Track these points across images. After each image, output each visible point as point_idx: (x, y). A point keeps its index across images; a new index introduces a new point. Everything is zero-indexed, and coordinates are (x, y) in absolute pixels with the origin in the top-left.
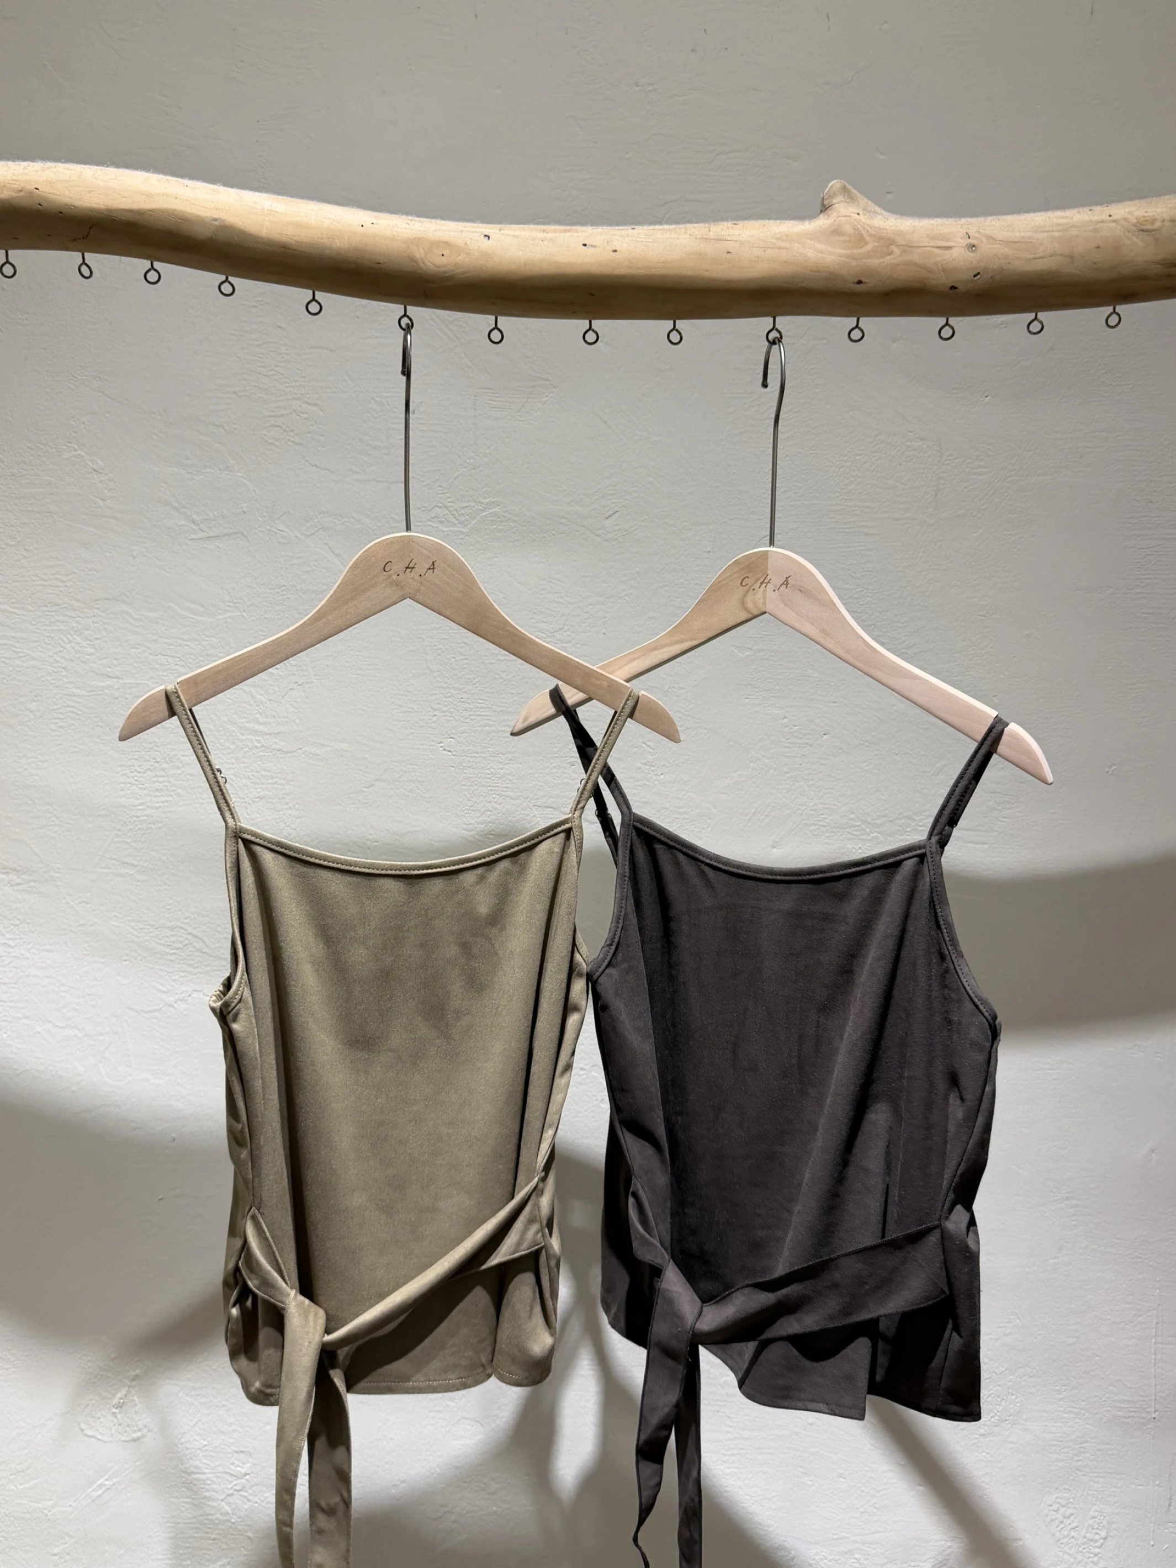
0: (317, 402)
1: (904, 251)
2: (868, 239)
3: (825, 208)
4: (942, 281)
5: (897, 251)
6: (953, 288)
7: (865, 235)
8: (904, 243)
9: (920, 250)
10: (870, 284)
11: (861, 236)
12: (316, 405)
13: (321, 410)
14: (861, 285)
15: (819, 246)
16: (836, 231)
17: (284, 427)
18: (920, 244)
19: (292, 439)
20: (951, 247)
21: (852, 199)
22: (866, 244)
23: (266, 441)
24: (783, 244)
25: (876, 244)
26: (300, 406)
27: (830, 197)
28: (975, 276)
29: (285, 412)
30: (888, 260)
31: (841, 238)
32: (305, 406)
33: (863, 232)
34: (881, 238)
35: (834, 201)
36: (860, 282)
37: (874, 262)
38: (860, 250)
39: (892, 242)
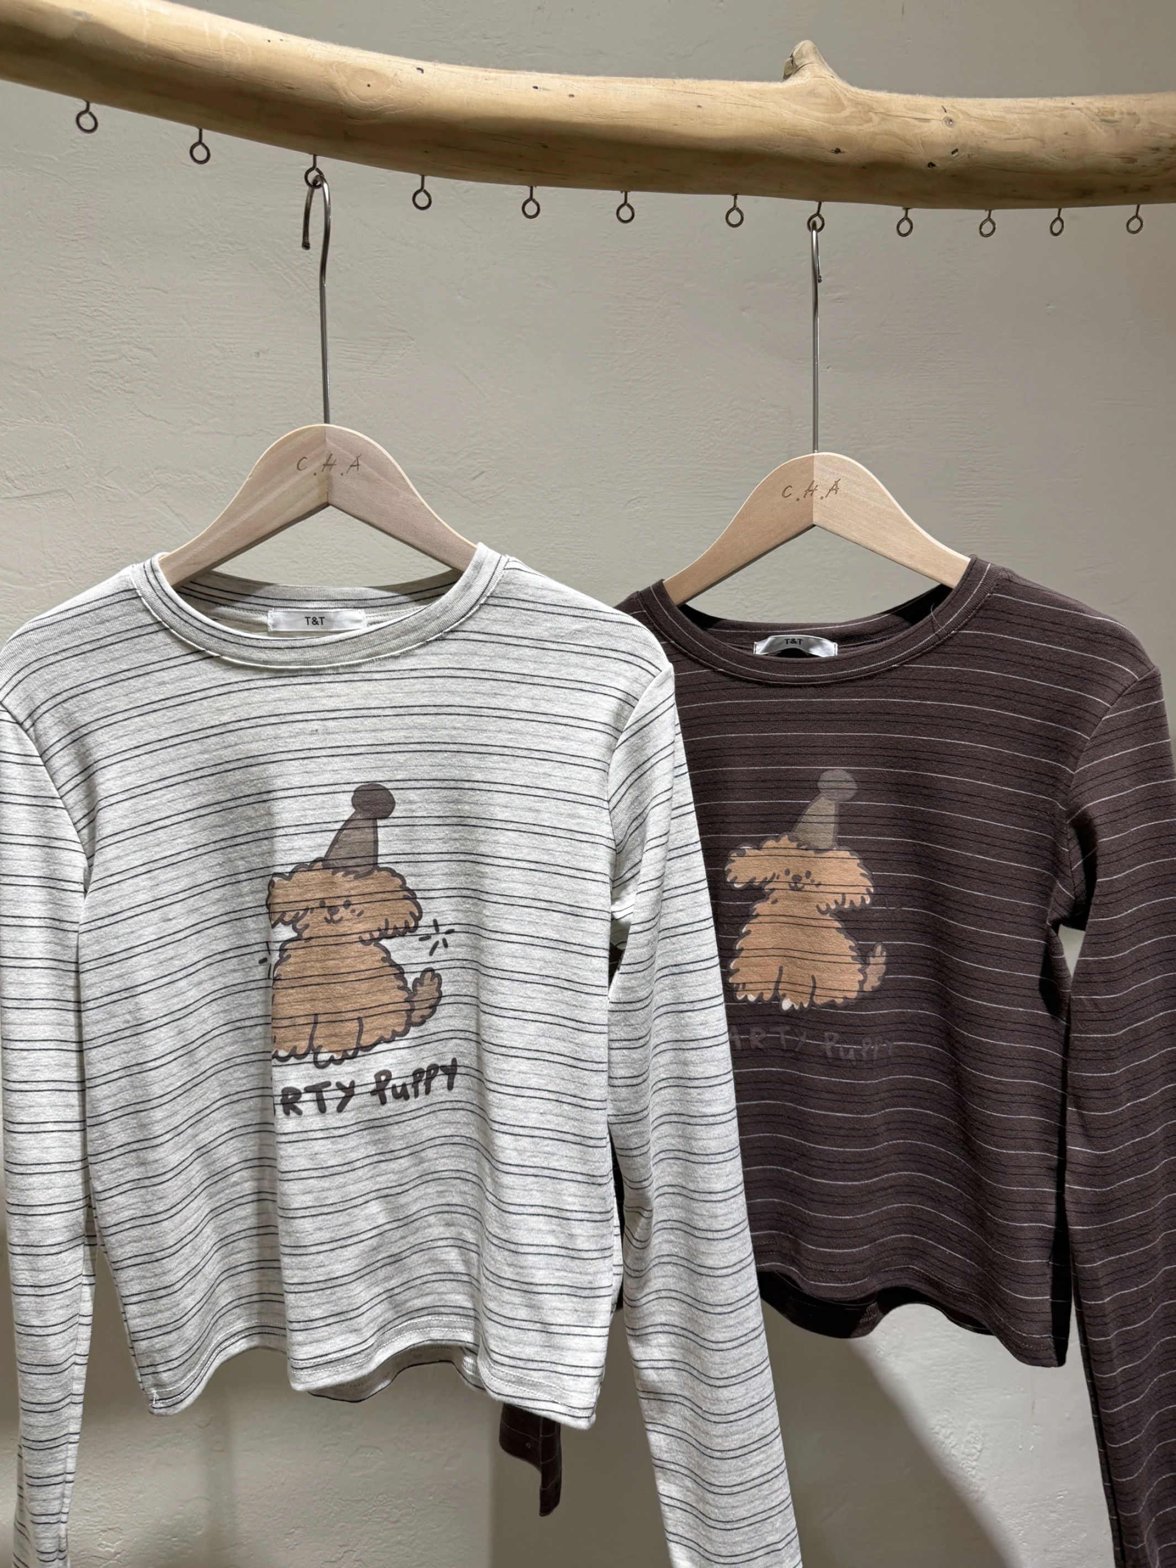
0: (150, 346)
1: (883, 119)
2: (846, 103)
3: (796, 68)
4: (921, 156)
5: (876, 119)
6: (931, 165)
7: (843, 99)
8: (883, 111)
9: (899, 120)
10: (848, 153)
11: (839, 99)
12: (148, 349)
13: (155, 356)
14: (839, 155)
15: (794, 107)
16: (813, 93)
17: (112, 373)
18: (899, 114)
19: (122, 387)
20: (929, 120)
22: (844, 108)
23: (91, 388)
24: (757, 103)
25: (854, 109)
26: (131, 351)
27: (800, 56)
28: (953, 153)
29: (113, 356)
30: (867, 128)
31: (818, 100)
32: (136, 350)
33: (841, 96)
34: (858, 104)
35: (805, 60)
36: (838, 151)
37: (853, 129)
38: (839, 115)
39: (871, 109)
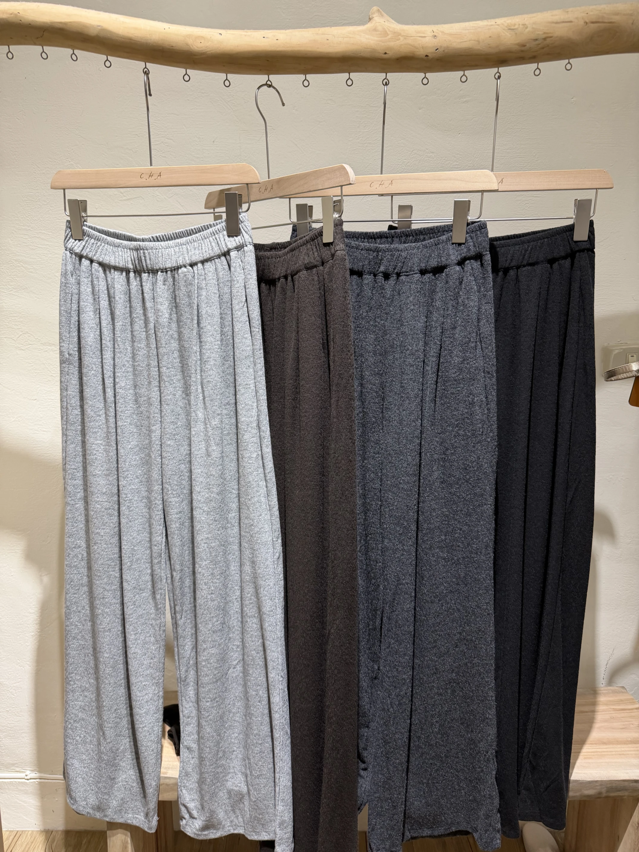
0: (172, 138)
1: (405, 39)
2: (389, 33)
3: (370, 19)
4: (421, 53)
5: (402, 38)
6: (427, 56)
7: (388, 31)
8: (405, 35)
9: (412, 38)
10: (390, 54)
11: (386, 31)
13: (174, 142)
14: (386, 55)
15: (367, 36)
16: (375, 30)
18: (412, 36)
20: (425, 37)
21: (382, 16)
22: (388, 35)
24: (352, 36)
25: (393, 35)
27: (372, 14)
28: (436, 50)
30: (398, 43)
31: (378, 33)
32: (167, 140)
34: (395, 33)
35: (374, 16)
36: (386, 53)
37: (392, 44)
38: (385, 38)
39: (399, 34)
